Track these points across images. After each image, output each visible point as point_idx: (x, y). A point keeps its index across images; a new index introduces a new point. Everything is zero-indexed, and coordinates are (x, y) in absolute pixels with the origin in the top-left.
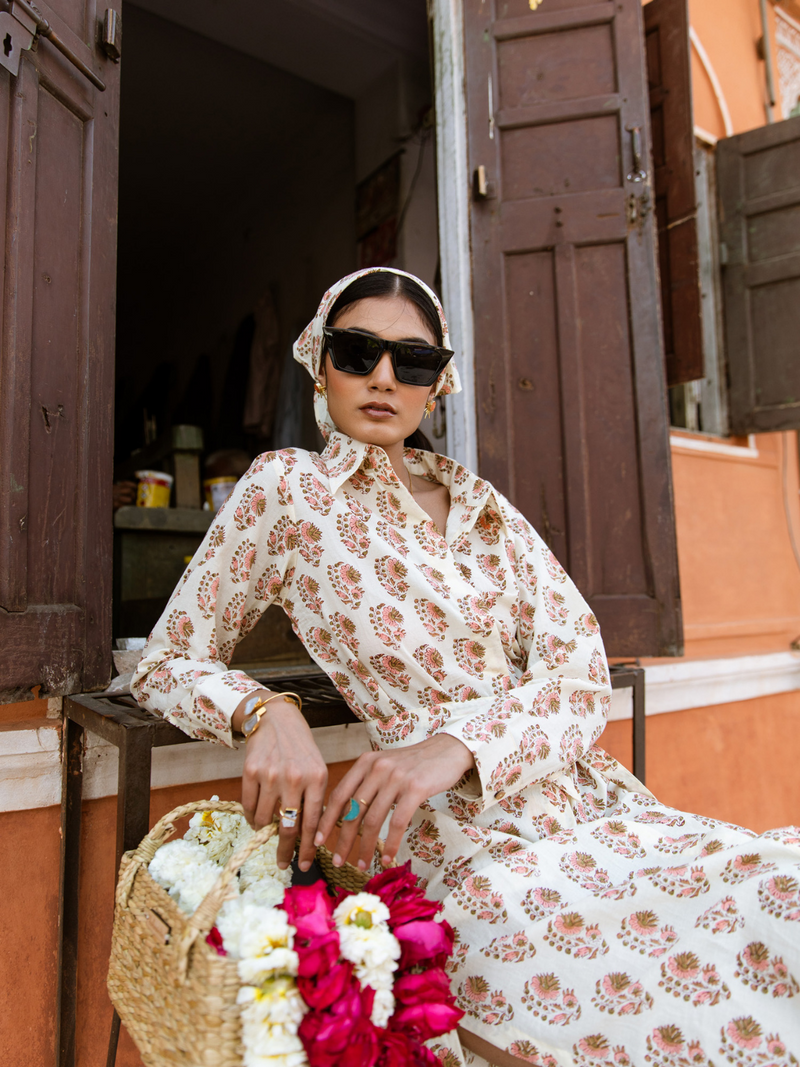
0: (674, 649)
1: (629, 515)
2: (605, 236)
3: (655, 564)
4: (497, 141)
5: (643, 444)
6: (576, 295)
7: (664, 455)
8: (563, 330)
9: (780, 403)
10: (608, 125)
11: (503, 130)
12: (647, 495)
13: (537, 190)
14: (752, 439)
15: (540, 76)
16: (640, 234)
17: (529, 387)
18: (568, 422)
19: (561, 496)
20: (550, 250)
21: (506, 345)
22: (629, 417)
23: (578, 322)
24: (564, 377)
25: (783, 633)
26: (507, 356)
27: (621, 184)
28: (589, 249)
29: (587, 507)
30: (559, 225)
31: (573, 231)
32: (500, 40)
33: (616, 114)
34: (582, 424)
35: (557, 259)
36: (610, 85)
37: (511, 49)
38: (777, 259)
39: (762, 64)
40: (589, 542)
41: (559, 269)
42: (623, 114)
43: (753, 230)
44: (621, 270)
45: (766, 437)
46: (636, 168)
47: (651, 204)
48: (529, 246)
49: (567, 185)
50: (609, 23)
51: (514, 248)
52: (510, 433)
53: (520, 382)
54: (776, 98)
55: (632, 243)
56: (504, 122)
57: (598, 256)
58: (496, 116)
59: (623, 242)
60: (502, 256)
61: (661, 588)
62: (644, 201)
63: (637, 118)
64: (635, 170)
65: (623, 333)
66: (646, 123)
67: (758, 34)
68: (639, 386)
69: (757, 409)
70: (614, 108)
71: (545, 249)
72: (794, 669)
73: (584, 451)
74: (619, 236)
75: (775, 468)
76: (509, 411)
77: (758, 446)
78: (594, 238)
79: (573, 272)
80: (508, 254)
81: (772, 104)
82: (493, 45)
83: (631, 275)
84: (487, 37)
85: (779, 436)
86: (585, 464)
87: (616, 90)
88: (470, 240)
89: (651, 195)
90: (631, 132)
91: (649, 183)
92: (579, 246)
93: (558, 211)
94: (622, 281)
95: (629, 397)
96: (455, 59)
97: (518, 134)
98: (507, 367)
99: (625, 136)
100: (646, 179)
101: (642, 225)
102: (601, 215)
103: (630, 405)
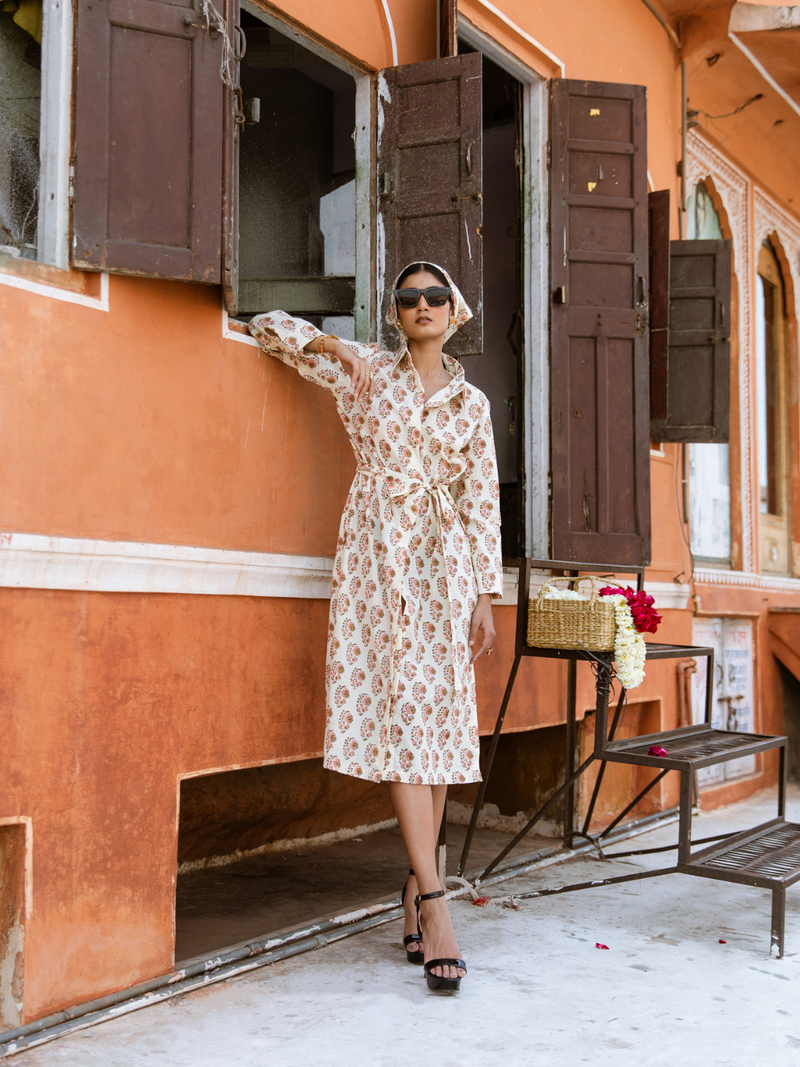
0: (647, 562)
1: (628, 491)
2: (624, 336)
3: (641, 517)
4: (568, 269)
5: (637, 454)
6: (607, 367)
7: (647, 460)
8: (599, 386)
9: (683, 425)
10: (626, 271)
11: (571, 262)
12: (638, 482)
13: (588, 301)
14: (662, 445)
15: (592, 233)
16: (641, 337)
17: (579, 415)
18: (600, 438)
19: (594, 478)
20: (595, 339)
21: (569, 389)
22: (631, 438)
23: (607, 382)
24: (599, 413)
25: (670, 571)
26: (569, 397)
27: (633, 307)
28: (614, 341)
29: (608, 486)
30: (599, 324)
31: (607, 329)
32: (570, 206)
33: (632, 265)
34: (607, 440)
35: (598, 344)
36: (629, 247)
37: (577, 213)
38: (687, 331)
39: (680, 179)
40: (608, 503)
41: (598, 350)
42: (636, 266)
43: (673, 308)
44: (630, 355)
45: (669, 445)
46: (641, 300)
47: (648, 321)
48: (583, 335)
49: (604, 301)
50: (631, 211)
51: (574, 334)
52: (569, 440)
53: (575, 412)
54: (686, 207)
55: (637, 342)
56: (572, 258)
57: (619, 346)
58: (568, 253)
59: (633, 340)
60: (568, 338)
61: (643, 530)
62: (644, 319)
63: (643, 271)
64: (641, 301)
65: (630, 391)
66: (647, 274)
67: (679, 159)
68: (637, 421)
69: (668, 427)
70: (632, 262)
71: (591, 337)
72: (676, 594)
73: (608, 455)
74: (631, 336)
75: (672, 465)
76: (569, 428)
77: (665, 451)
78: (618, 335)
79: (606, 353)
80: (571, 337)
81: (684, 210)
82: (567, 209)
83: (636, 359)
84: (564, 203)
85: (675, 445)
86: (608, 461)
87: (633, 251)
88: (550, 324)
89: (648, 315)
90: (640, 279)
91: (647, 309)
92: (609, 338)
93: (599, 316)
94: (631, 362)
95: (631, 427)
96: (542, 209)
97: (578, 265)
98: (569, 403)
99: (636, 279)
100: (645, 306)
101: (643, 332)
102: (623, 323)
103: (631, 431)
